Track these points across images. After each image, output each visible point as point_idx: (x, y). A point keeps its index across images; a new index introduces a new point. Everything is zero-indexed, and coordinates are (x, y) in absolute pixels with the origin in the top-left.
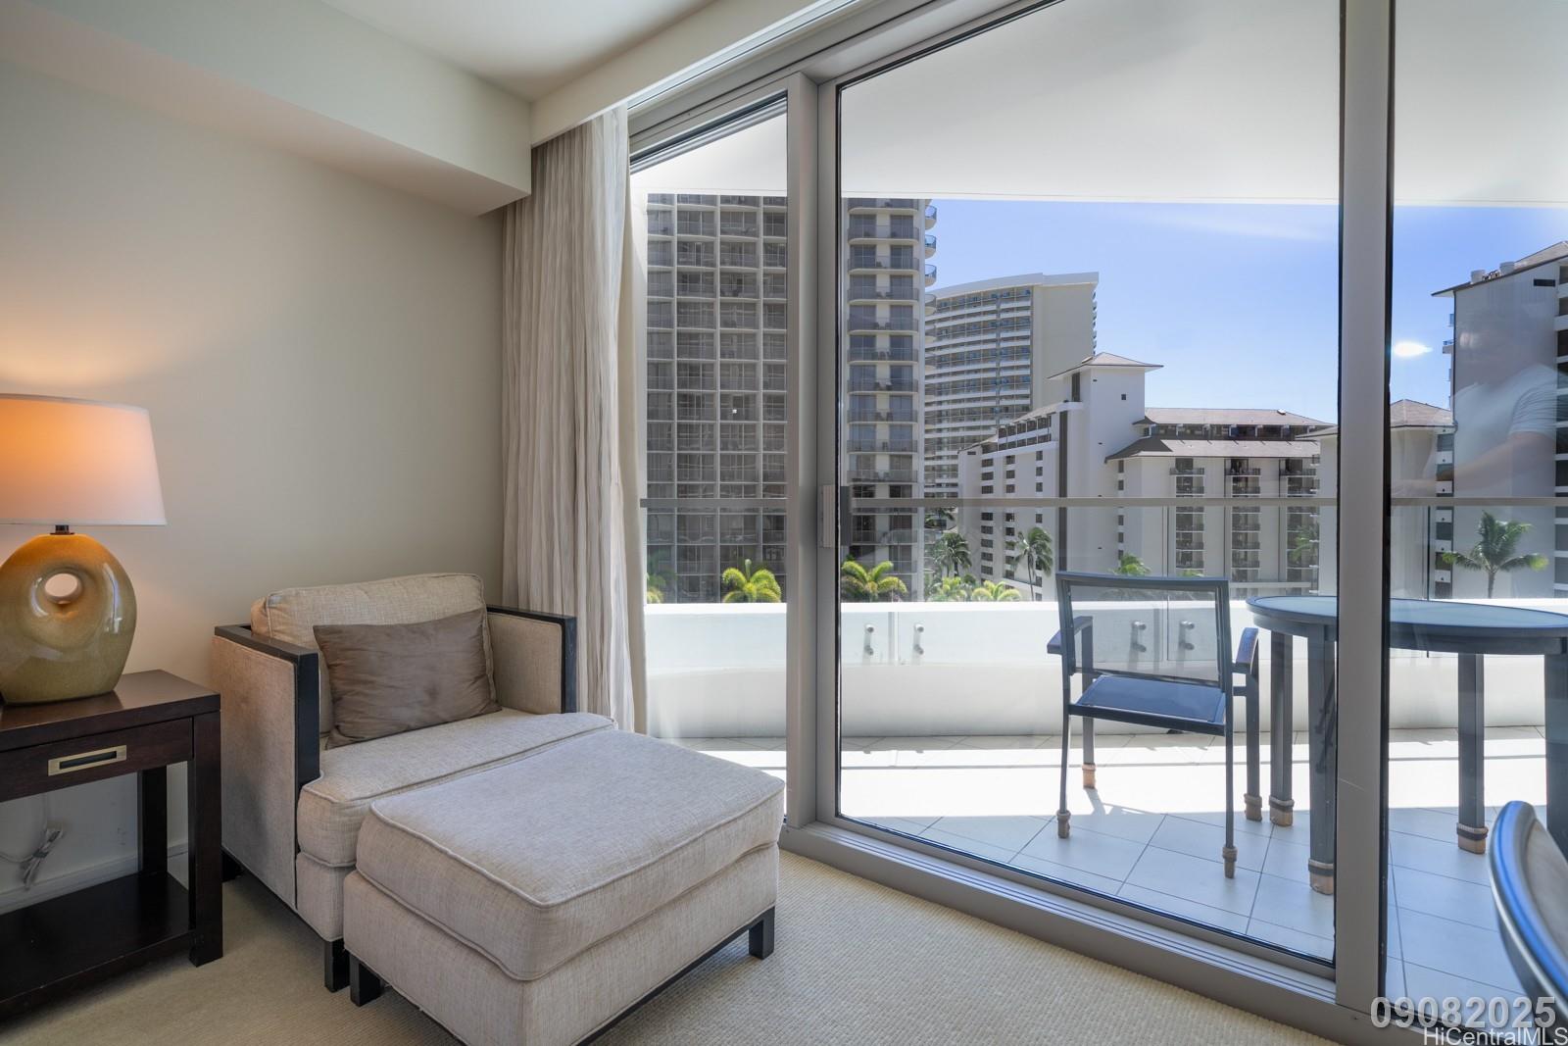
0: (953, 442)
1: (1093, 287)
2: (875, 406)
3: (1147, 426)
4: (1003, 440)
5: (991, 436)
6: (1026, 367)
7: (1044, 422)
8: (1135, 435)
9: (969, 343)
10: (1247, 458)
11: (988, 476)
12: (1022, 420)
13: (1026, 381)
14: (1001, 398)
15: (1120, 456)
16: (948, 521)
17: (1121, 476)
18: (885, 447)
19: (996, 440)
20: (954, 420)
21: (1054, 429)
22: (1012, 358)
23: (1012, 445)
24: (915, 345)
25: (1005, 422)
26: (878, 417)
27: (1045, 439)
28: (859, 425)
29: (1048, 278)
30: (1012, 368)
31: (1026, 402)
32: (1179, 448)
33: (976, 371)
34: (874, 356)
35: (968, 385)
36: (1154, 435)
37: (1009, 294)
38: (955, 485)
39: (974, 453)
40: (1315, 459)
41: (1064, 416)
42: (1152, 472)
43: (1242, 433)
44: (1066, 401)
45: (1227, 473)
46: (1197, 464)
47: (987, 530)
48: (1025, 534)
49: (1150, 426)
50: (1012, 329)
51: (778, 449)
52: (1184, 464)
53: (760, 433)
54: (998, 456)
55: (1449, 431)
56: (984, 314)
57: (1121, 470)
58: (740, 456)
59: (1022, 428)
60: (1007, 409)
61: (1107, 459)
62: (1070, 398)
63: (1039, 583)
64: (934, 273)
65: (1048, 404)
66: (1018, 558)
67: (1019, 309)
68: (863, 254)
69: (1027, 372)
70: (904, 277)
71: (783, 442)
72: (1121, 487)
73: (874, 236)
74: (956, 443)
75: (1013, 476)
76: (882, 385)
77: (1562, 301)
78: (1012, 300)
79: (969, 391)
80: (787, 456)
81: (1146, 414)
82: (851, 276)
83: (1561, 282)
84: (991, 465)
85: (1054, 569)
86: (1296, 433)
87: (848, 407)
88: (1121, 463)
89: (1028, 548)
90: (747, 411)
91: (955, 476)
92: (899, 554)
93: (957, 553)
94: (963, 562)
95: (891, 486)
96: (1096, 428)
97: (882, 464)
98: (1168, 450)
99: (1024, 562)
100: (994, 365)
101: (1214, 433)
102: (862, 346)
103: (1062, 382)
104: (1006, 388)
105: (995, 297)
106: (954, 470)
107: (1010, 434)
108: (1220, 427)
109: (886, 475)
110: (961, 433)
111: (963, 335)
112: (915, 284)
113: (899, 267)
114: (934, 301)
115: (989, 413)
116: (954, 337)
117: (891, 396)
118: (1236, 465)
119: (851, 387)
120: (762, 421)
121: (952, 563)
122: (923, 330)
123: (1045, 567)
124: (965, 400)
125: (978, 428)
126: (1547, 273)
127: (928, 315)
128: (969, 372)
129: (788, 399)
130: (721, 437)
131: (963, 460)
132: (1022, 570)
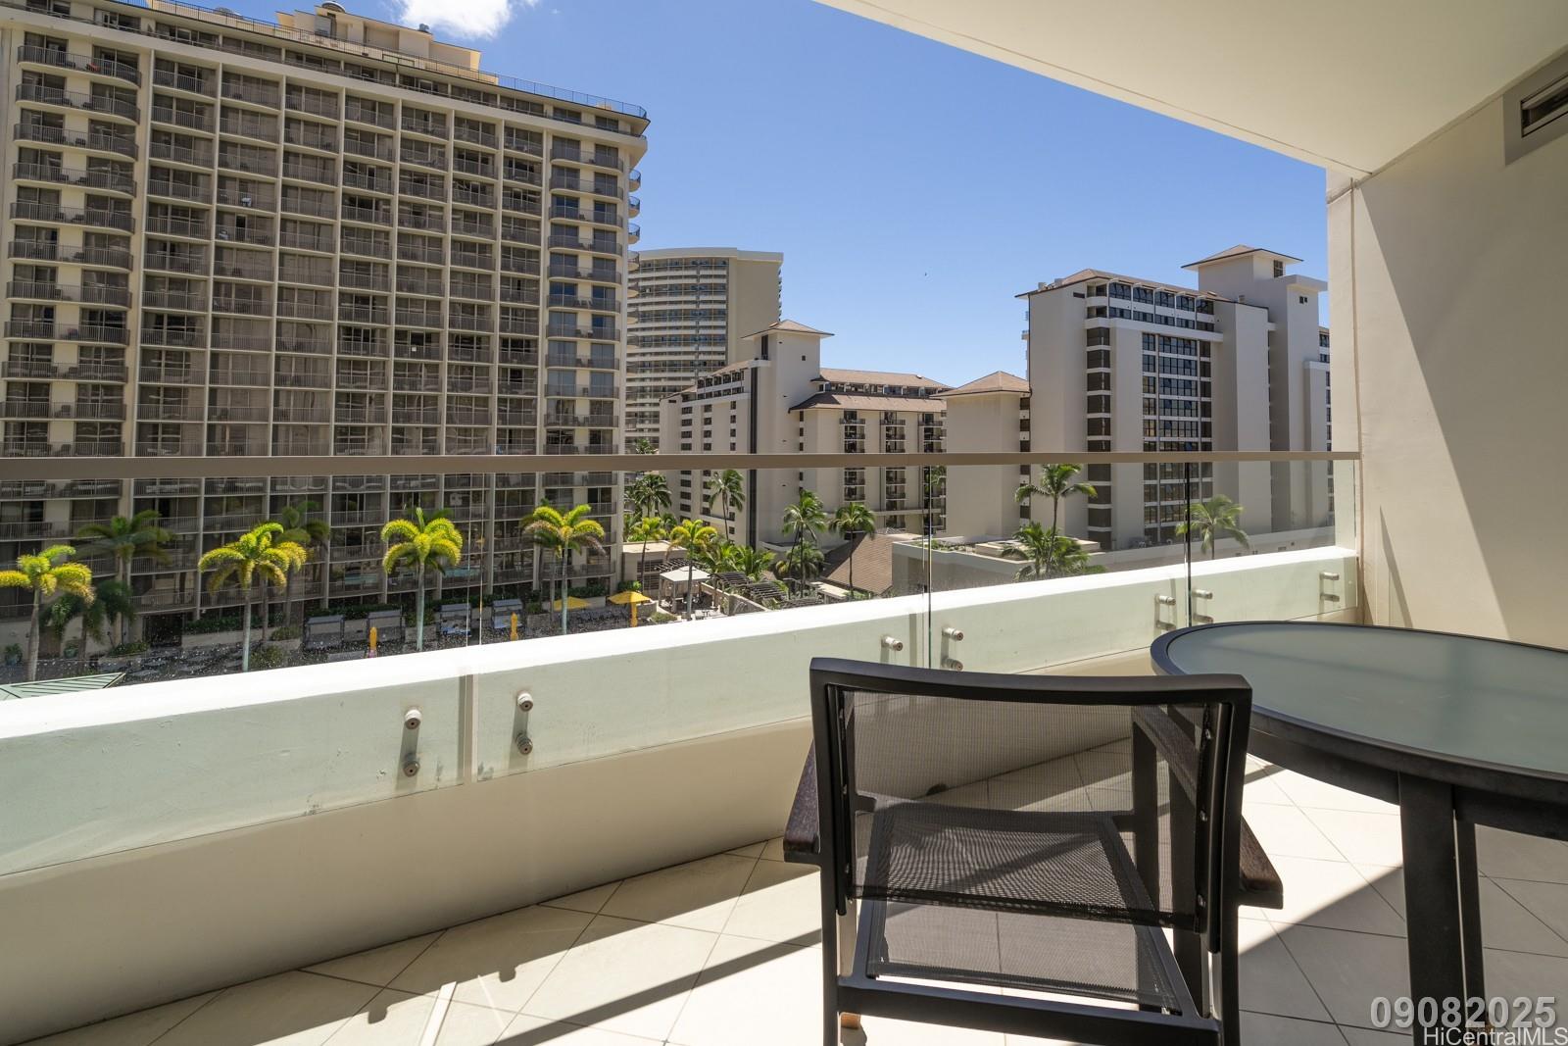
0: (655, 391)
1: (779, 265)
2: (575, 353)
3: (821, 383)
4: (702, 391)
5: (690, 387)
6: (722, 327)
7: (738, 376)
8: (812, 390)
9: (671, 303)
10: (896, 412)
12: (718, 373)
13: (722, 340)
14: (700, 353)
15: (801, 407)
17: (801, 425)
18: (585, 391)
19: (695, 390)
20: (656, 371)
21: (746, 383)
22: (710, 319)
23: (709, 395)
24: (618, 298)
25: (703, 375)
26: (579, 363)
27: (738, 391)
28: (559, 370)
29: (741, 253)
30: (710, 327)
31: (722, 358)
32: (847, 402)
33: (678, 328)
34: (576, 304)
35: (669, 340)
36: (826, 391)
37: (707, 262)
38: (657, 430)
39: (675, 401)
40: (943, 414)
41: (755, 371)
42: (825, 420)
43: (893, 392)
44: (756, 359)
45: (881, 423)
46: (859, 416)
47: (686, 471)
49: (824, 384)
50: (710, 293)
51: (466, 391)
52: (851, 415)
53: (444, 374)
54: (697, 405)
55: (1027, 395)
56: (685, 277)
57: (801, 419)
58: (419, 398)
59: (718, 381)
60: (705, 363)
61: (791, 409)
62: (760, 357)
63: (732, 517)
64: (638, 233)
65: (741, 360)
66: (714, 496)
67: (716, 276)
68: (566, 205)
69: (723, 332)
70: (608, 232)
71: (471, 383)
72: (801, 434)
73: (577, 189)
74: (657, 392)
75: (710, 423)
76: (583, 333)
77: (1089, 309)
78: (711, 268)
79: (670, 345)
80: (476, 398)
81: (821, 373)
82: (552, 224)
83: (1089, 295)
84: (690, 412)
85: (745, 504)
86: (929, 393)
87: (546, 352)
88: (801, 413)
89: (723, 486)
90: (429, 350)
91: (657, 422)
92: (599, 498)
93: (657, 493)
94: (663, 502)
95: (591, 431)
96: (781, 383)
97: (582, 408)
98: (838, 403)
99: (719, 500)
100: (693, 323)
101: (873, 391)
102: (563, 292)
103: (753, 342)
104: (704, 344)
105: (695, 264)
106: (656, 417)
107: (708, 386)
108: (876, 387)
109: (586, 419)
110: (663, 383)
111: (665, 294)
112: (619, 240)
113: (602, 221)
114: (637, 260)
115: (689, 366)
116: (658, 295)
117: (592, 344)
118: (888, 417)
119: (550, 332)
120: (446, 361)
121: (653, 503)
122: (626, 284)
123: (738, 503)
124: (666, 353)
125: (679, 379)
126: (1082, 289)
127: (631, 272)
128: (671, 328)
129: (479, 339)
130: (395, 375)
131: (664, 408)
132: (718, 507)
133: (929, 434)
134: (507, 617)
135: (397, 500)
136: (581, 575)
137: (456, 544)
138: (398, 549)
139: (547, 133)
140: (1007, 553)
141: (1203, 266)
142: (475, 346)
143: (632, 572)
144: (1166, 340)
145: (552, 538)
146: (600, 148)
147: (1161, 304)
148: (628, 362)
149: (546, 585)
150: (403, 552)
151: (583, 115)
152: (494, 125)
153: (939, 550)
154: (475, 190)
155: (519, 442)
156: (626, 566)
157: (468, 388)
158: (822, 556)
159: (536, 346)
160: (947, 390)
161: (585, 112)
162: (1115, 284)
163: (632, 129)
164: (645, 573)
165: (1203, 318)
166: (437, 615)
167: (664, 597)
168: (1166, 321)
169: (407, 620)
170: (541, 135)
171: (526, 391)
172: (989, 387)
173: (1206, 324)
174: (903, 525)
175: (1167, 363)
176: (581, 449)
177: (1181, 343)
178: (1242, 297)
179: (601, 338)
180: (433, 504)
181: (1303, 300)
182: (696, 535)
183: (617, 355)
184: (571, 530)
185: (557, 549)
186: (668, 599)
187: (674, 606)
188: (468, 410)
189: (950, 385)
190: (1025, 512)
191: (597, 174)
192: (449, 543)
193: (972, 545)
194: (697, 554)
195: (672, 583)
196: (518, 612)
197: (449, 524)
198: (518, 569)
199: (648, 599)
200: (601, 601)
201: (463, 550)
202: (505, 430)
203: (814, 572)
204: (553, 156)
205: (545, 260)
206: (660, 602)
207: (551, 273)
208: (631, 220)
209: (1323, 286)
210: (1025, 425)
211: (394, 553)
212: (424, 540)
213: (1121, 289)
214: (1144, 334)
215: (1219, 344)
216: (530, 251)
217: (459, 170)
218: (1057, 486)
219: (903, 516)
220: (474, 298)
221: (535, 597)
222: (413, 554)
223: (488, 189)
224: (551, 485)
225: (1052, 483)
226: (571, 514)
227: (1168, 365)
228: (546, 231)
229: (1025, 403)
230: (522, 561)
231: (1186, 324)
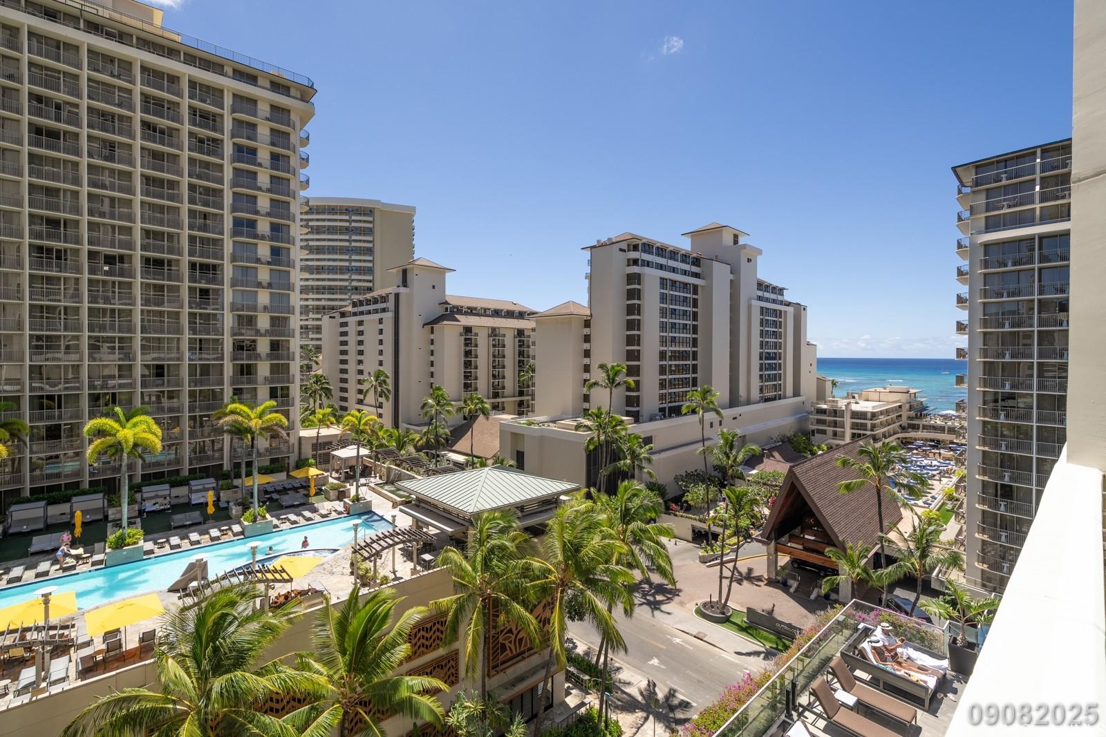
0: (317, 309)
1: (413, 216)
2: (257, 277)
3: (446, 306)
4: (356, 310)
5: (346, 306)
6: (370, 261)
7: (384, 299)
8: (440, 311)
9: (329, 240)
10: (499, 328)
11: (344, 334)
12: (369, 296)
13: (370, 271)
14: (353, 280)
15: (432, 323)
16: (314, 365)
17: (432, 337)
18: (265, 308)
19: (350, 309)
20: (318, 293)
21: (390, 304)
22: (360, 254)
23: (362, 313)
24: (292, 233)
25: (356, 297)
26: (259, 285)
27: (384, 310)
28: (242, 291)
29: (384, 204)
30: (360, 261)
31: (370, 285)
32: (465, 321)
33: (334, 260)
34: (256, 236)
35: (328, 269)
36: (450, 312)
37: (357, 210)
38: (319, 339)
39: (334, 317)
40: (533, 330)
41: (397, 296)
42: (449, 334)
43: (497, 313)
44: (398, 286)
45: (489, 336)
46: (474, 330)
47: (344, 371)
48: (372, 374)
49: (449, 306)
50: (360, 234)
51: (158, 306)
52: (468, 330)
53: (137, 291)
54: (352, 320)
55: (589, 318)
56: (340, 221)
57: (432, 332)
58: (113, 311)
59: (368, 302)
60: (356, 288)
61: (424, 325)
62: (401, 285)
63: (381, 406)
64: (308, 182)
65: (385, 286)
66: (367, 391)
67: (364, 221)
68: (245, 153)
69: (371, 265)
70: (282, 179)
71: (164, 299)
72: (432, 344)
73: (256, 141)
74: (319, 309)
75: (362, 335)
76: (262, 260)
77: (629, 260)
78: (360, 214)
79: (328, 273)
80: (168, 312)
81: (447, 299)
82: (234, 168)
83: (629, 251)
84: (347, 326)
85: (391, 397)
86: (521, 315)
87: (231, 275)
88: (432, 328)
89: (374, 383)
90: (121, 269)
91: (320, 333)
92: (279, 394)
93: (322, 389)
94: (326, 395)
95: (271, 341)
96: (417, 305)
97: (263, 322)
98: (458, 321)
99: (372, 392)
100: (347, 257)
101: (484, 312)
102: (244, 227)
103: (396, 274)
104: (356, 274)
105: (347, 210)
106: (318, 329)
107: (360, 306)
108: (485, 310)
109: (267, 331)
110: (323, 303)
111: (324, 233)
112: (292, 186)
113: (277, 169)
114: (307, 203)
115: (343, 290)
116: (318, 233)
117: (271, 270)
118: (494, 332)
119: (234, 259)
120: (139, 280)
121: (318, 396)
122: (298, 223)
123: (385, 395)
124: (327, 279)
125: (336, 300)
126: (624, 245)
127: (301, 213)
128: (329, 260)
129: (170, 262)
130: (89, 291)
131: (326, 322)
132: (370, 398)
133: (521, 344)
134: (204, 493)
135: (95, 398)
136: (265, 456)
137: (157, 436)
138: (101, 443)
139: (228, 90)
140: (577, 427)
141: (694, 234)
142: (166, 268)
143: (308, 451)
144: (674, 282)
145: (242, 428)
146: (274, 108)
147: (671, 259)
148: (301, 286)
149: (237, 465)
150: (107, 445)
151: (259, 79)
152: (178, 78)
153: (532, 426)
154: (162, 132)
155: (209, 349)
156: (303, 447)
157: (161, 303)
158: (449, 433)
159: (222, 270)
160: (536, 313)
161: (262, 77)
162: (644, 244)
163: (301, 95)
164: (319, 452)
165: (695, 269)
166: (138, 496)
167: (333, 470)
168: (674, 270)
169: (109, 501)
170: (222, 91)
171: (214, 307)
172: (564, 312)
173: (696, 274)
174: (503, 409)
175: (674, 298)
176: (263, 355)
177: (682, 285)
178: (716, 256)
179: (279, 266)
180: (130, 402)
181: (749, 260)
182: (362, 422)
183: (292, 279)
184: (260, 422)
185: (247, 437)
186: (337, 471)
187: (342, 476)
188: (161, 321)
189: (535, 309)
190: (586, 398)
191: (272, 130)
192: (150, 436)
193: (554, 422)
194: (357, 435)
195: (340, 459)
196: (214, 489)
197: (149, 419)
198: (210, 453)
199: (322, 472)
200: (282, 476)
201: (163, 440)
202: (196, 339)
203: (443, 445)
204: (233, 111)
205: (228, 199)
206: (331, 474)
207: (234, 209)
208: (302, 171)
209: (760, 252)
210: (587, 339)
211: (97, 446)
212: (127, 434)
213: (648, 247)
214: (661, 278)
215: (703, 287)
216: (214, 190)
217: (145, 113)
218: (612, 381)
219: (503, 403)
220: (164, 226)
221: (226, 476)
222: (117, 447)
223: (174, 133)
224: (238, 384)
225: (609, 379)
226: (260, 409)
227: (674, 300)
228: (228, 174)
229: (587, 324)
230: (213, 448)
231: (685, 273)
